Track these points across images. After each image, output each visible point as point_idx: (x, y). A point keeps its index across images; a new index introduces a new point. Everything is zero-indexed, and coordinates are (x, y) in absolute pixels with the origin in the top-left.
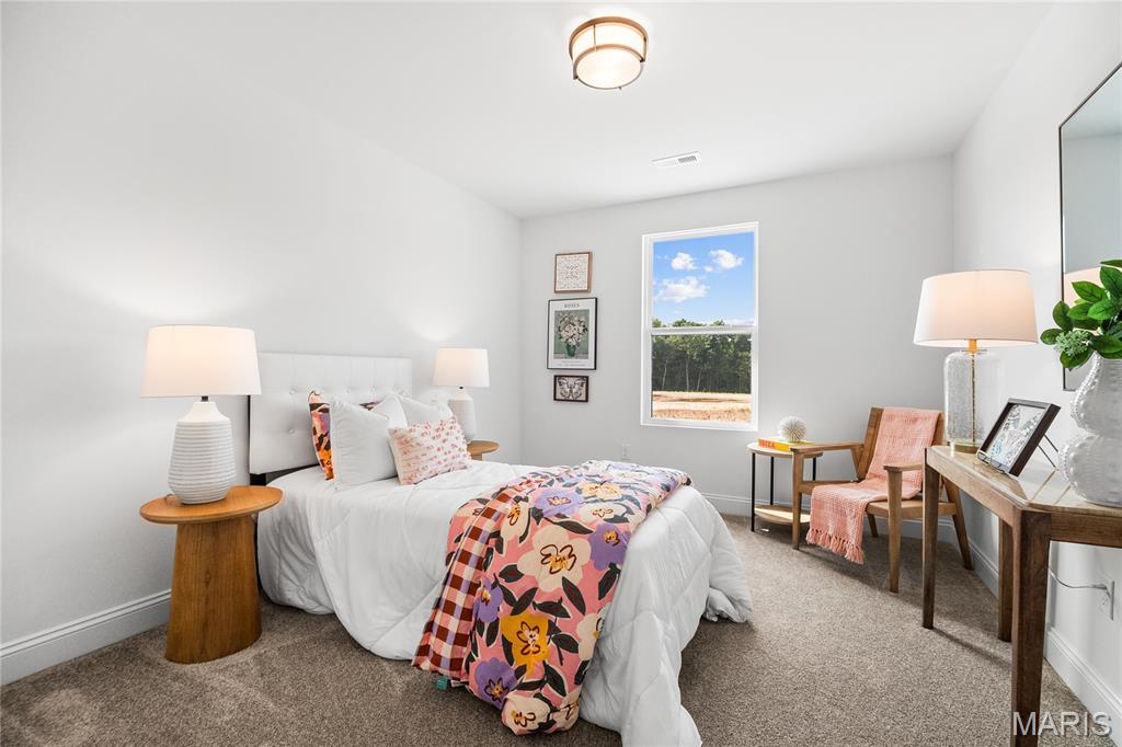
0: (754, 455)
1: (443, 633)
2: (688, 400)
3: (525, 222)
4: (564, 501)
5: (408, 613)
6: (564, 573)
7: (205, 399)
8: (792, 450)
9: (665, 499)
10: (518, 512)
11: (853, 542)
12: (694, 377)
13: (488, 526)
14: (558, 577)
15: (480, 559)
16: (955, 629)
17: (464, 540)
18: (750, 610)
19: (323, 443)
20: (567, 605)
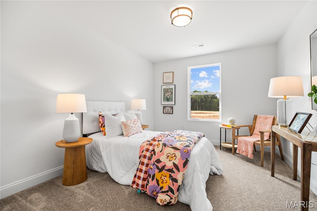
0: (221, 128)
1: (139, 178)
2: (198, 113)
3: (154, 64)
4: (172, 141)
5: (128, 172)
6: (173, 161)
7: (72, 114)
8: (232, 127)
9: (199, 141)
10: (159, 144)
11: (250, 153)
12: (199, 106)
13: (151, 148)
14: (172, 162)
15: (149, 157)
16: (280, 177)
17: (144, 152)
18: (222, 171)
19: (103, 126)
20: (174, 170)
